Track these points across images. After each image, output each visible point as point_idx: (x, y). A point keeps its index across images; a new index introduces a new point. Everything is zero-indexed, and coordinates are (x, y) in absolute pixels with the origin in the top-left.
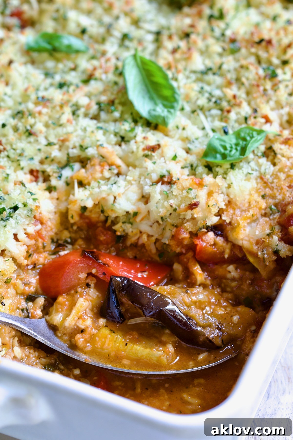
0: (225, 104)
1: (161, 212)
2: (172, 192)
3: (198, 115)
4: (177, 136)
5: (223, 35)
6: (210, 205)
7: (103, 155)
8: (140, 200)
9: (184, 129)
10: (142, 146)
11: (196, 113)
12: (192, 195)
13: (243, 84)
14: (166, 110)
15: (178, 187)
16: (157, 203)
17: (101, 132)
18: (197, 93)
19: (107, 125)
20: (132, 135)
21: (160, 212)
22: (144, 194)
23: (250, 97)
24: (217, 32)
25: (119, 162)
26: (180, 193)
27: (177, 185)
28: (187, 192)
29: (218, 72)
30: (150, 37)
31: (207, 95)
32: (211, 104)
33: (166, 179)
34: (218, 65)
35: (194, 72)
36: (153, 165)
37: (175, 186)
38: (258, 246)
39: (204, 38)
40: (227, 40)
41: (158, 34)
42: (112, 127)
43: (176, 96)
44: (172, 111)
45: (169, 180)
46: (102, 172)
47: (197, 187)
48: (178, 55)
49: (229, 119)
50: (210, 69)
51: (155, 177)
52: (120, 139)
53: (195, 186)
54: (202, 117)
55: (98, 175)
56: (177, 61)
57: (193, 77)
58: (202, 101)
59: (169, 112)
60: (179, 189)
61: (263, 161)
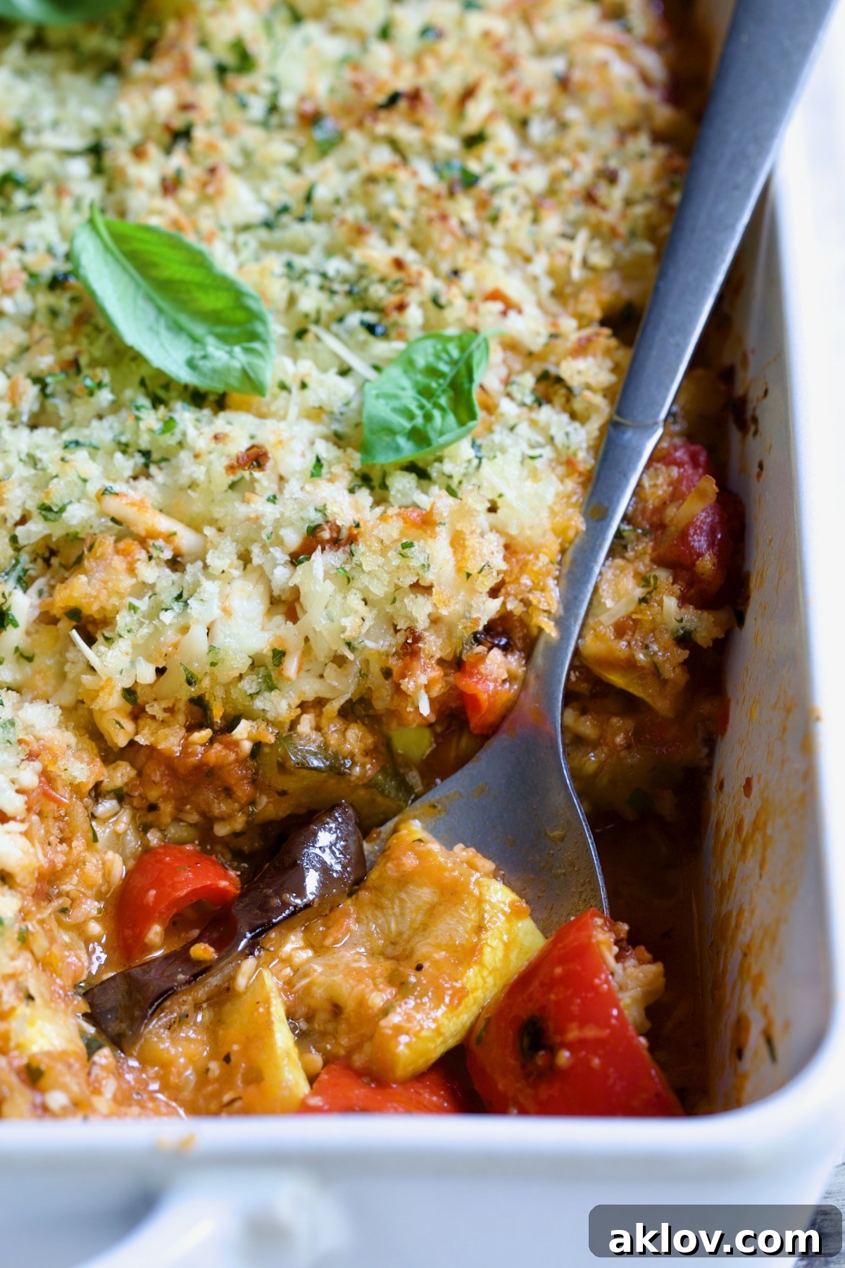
0: (378, 292)
1: (349, 629)
2: (360, 565)
3: (318, 338)
4: (293, 412)
5: (273, 108)
6: (471, 572)
7: (117, 517)
8: (270, 612)
9: (304, 386)
10: (219, 464)
11: (310, 337)
12: (419, 559)
13: (395, 225)
14: (237, 350)
15: (369, 547)
16: (326, 608)
17: (81, 455)
18: (284, 281)
19: (86, 432)
20: (170, 440)
21: (343, 630)
22: (276, 593)
23: (431, 253)
24: (257, 107)
25: (164, 524)
26: (381, 560)
27: (365, 542)
28: (400, 556)
29: (309, 212)
30: (80, 168)
31: (314, 280)
32: (341, 300)
33: (326, 535)
34: (301, 194)
35: (246, 228)
36: (270, 505)
37: (360, 548)
38: (626, 637)
39: (229, 132)
40: (291, 120)
41: (96, 151)
42: (102, 432)
43: (251, 303)
44: (256, 345)
45: (335, 535)
46: (132, 571)
47: (420, 532)
48: (188, 195)
49: (406, 326)
50: (285, 210)
51: (293, 539)
52: (140, 460)
53: (414, 532)
54: (330, 342)
55: (127, 582)
56: (190, 211)
57: (250, 241)
58: (311, 300)
59: (248, 351)
60: (374, 552)
61: (546, 414)
